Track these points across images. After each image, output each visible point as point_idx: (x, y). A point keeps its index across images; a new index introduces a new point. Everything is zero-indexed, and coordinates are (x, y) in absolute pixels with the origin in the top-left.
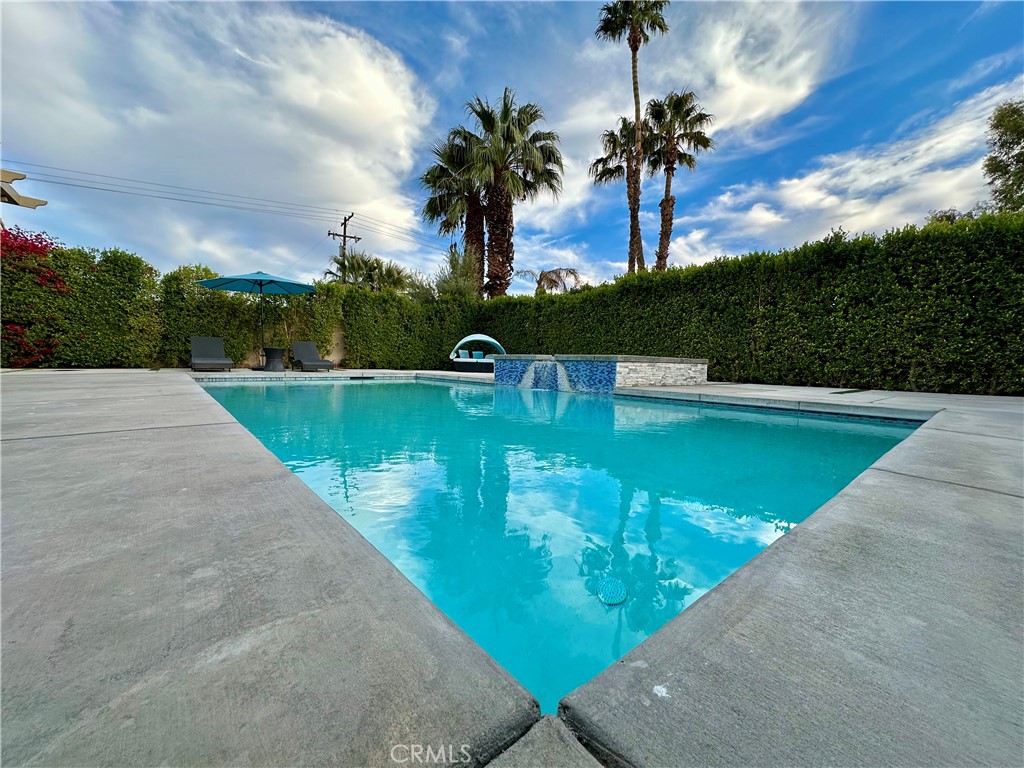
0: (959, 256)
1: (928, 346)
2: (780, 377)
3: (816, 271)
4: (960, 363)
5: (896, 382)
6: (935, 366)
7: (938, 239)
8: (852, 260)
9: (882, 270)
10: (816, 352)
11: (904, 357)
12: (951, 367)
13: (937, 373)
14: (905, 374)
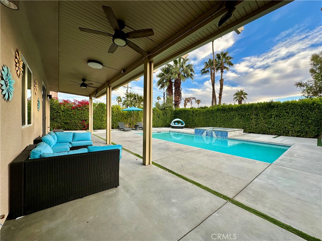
0: (299, 108)
1: (293, 127)
2: (259, 132)
3: (267, 109)
4: (300, 131)
5: (287, 134)
6: (295, 131)
7: (294, 104)
8: (275, 107)
9: (282, 110)
10: (268, 127)
11: (288, 129)
12: (298, 132)
13: (296, 133)
14: (288, 132)
